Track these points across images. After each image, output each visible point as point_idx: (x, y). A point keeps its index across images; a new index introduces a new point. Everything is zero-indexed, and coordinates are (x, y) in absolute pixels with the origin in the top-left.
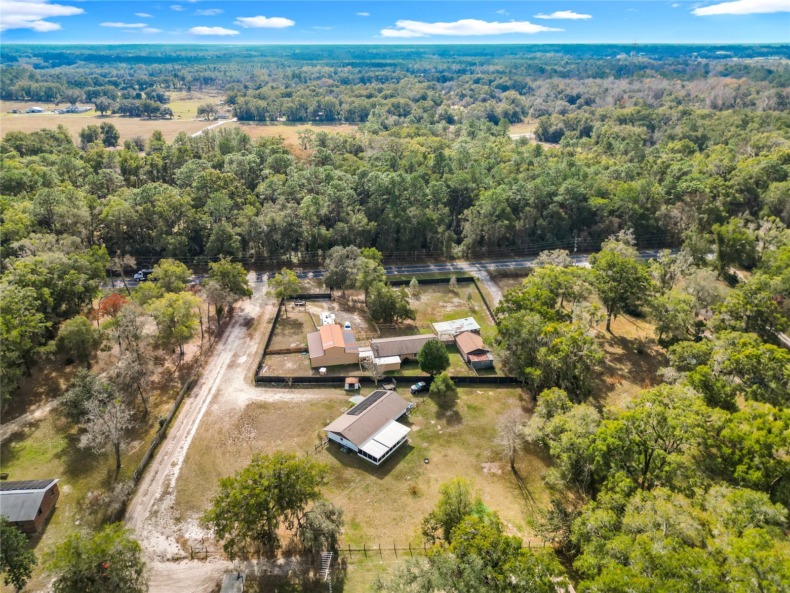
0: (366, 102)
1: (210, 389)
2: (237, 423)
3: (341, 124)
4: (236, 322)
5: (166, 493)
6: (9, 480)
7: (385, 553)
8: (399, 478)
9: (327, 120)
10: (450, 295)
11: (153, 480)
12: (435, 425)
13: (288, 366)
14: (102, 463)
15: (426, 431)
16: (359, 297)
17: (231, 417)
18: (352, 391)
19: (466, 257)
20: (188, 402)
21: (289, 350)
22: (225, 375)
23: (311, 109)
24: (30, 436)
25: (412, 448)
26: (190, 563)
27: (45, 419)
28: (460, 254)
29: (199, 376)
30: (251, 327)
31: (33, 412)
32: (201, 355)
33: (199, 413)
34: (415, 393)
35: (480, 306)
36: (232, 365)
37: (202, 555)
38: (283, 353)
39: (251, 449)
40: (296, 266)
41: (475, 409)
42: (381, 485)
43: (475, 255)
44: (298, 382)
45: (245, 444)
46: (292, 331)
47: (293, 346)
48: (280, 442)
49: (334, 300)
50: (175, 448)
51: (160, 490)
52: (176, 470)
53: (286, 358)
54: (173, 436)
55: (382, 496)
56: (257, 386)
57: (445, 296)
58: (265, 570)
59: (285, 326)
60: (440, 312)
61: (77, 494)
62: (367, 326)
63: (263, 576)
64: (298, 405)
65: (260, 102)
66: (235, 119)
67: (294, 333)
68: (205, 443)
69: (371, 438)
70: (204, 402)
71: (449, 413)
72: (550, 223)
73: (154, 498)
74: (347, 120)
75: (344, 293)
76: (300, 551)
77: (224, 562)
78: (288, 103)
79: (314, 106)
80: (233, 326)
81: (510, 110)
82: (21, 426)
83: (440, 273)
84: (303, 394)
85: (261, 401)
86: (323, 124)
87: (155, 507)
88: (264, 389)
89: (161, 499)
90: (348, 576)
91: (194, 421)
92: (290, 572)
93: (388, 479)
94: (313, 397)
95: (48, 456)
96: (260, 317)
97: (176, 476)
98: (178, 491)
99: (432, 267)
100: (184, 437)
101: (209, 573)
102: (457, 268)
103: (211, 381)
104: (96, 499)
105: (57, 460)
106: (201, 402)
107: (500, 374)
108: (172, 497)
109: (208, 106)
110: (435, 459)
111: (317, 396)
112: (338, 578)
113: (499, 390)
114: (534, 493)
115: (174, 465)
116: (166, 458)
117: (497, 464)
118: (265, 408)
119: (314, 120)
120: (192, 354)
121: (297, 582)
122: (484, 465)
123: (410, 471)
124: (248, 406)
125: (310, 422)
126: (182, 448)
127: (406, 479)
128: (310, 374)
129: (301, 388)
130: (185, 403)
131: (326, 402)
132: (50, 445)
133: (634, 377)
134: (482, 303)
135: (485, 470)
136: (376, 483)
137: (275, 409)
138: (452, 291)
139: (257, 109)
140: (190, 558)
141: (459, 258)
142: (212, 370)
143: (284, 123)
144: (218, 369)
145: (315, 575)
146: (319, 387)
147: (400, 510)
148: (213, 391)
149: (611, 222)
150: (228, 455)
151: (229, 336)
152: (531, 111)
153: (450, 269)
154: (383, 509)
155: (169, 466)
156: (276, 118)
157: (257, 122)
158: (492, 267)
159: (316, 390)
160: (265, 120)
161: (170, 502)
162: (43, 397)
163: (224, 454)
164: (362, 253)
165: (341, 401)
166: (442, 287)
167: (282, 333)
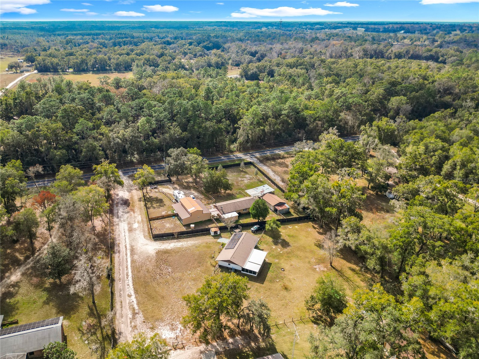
0: (128, 58)
1: (126, 247)
2: (156, 264)
3: (112, 73)
4: (117, 203)
5: (134, 314)
6: (20, 324)
7: (288, 324)
8: (272, 281)
9: (102, 70)
10: (242, 173)
11: (122, 307)
12: (276, 249)
13: (168, 226)
14: (80, 302)
15: (273, 253)
16: (189, 180)
17: (150, 262)
18: (216, 236)
19: (240, 151)
20: (116, 256)
21: (163, 216)
22: (130, 237)
23: (90, 64)
24: (17, 293)
25: (271, 264)
26: (175, 352)
27: (22, 281)
28: (235, 149)
29: (114, 239)
30: (129, 205)
31: (9, 277)
32: (106, 226)
33: (127, 262)
34: (255, 232)
35: (263, 178)
36: (131, 230)
37: (181, 346)
38: (160, 219)
39: (174, 279)
40: (137, 164)
41: (293, 236)
42: (265, 287)
43: (244, 148)
44: (181, 235)
45: (168, 277)
46: (158, 204)
47: (164, 213)
48: (189, 272)
49: (174, 183)
50: (124, 285)
51: (130, 313)
52: (133, 298)
53: (163, 221)
54: (118, 279)
55: (268, 293)
56: (155, 240)
57: (240, 174)
58: (225, 347)
59: (152, 202)
60: (242, 184)
61: (75, 325)
62: (204, 197)
63: (225, 351)
64: (188, 248)
65: (53, 59)
66: (36, 71)
67: (160, 206)
68: (142, 280)
69: (247, 261)
70: (126, 255)
71: (280, 241)
72: (283, 126)
73: (128, 318)
74: (115, 70)
75: (178, 178)
76: (239, 333)
77: (196, 347)
78: (73, 60)
79: (92, 61)
80: (117, 206)
81: (219, 61)
82: (6, 288)
83: (230, 161)
84: (187, 241)
85: (163, 249)
86: (100, 73)
87: (133, 324)
88: (161, 242)
89: (134, 318)
90: (275, 341)
91: (127, 267)
92: (240, 345)
93: (266, 283)
94: (194, 242)
95: (38, 303)
96: (132, 198)
97: (135, 302)
98: (142, 311)
99: (223, 158)
100: (126, 278)
101: (191, 356)
102: (238, 157)
103: (124, 241)
104: (89, 325)
105: (47, 306)
106: (125, 255)
107: (295, 216)
108: (140, 315)
109: (16, 63)
110: (287, 268)
111: (196, 242)
112: (269, 343)
113: (300, 224)
114: (350, 278)
115: (130, 296)
116: (121, 292)
117: (322, 265)
118: (168, 253)
119: (93, 71)
120: (100, 226)
121: (247, 350)
122: (315, 267)
123: (277, 277)
124: (157, 253)
125: (201, 258)
126: (128, 285)
127: (277, 282)
128: (184, 229)
129: (183, 238)
130: (114, 257)
131: (205, 244)
132: (36, 297)
133: (366, 209)
134: (263, 176)
135: (317, 270)
136: (260, 287)
137: (175, 253)
138: (242, 171)
139: (52, 64)
140: (174, 349)
141: (235, 151)
142: (119, 235)
143: (73, 73)
144: (123, 234)
145: (255, 344)
146: (195, 236)
147: (283, 300)
148: (128, 247)
149: (317, 124)
150: (161, 285)
151: (118, 212)
152: (230, 62)
153: (234, 158)
154: (273, 301)
155: (127, 297)
156: (66, 70)
157: (53, 73)
158: (257, 155)
159: (194, 238)
160: (58, 72)
161: (140, 319)
162: (10, 266)
163: (158, 284)
164: (189, 151)
165: (213, 242)
166: (235, 169)
167: (152, 206)
